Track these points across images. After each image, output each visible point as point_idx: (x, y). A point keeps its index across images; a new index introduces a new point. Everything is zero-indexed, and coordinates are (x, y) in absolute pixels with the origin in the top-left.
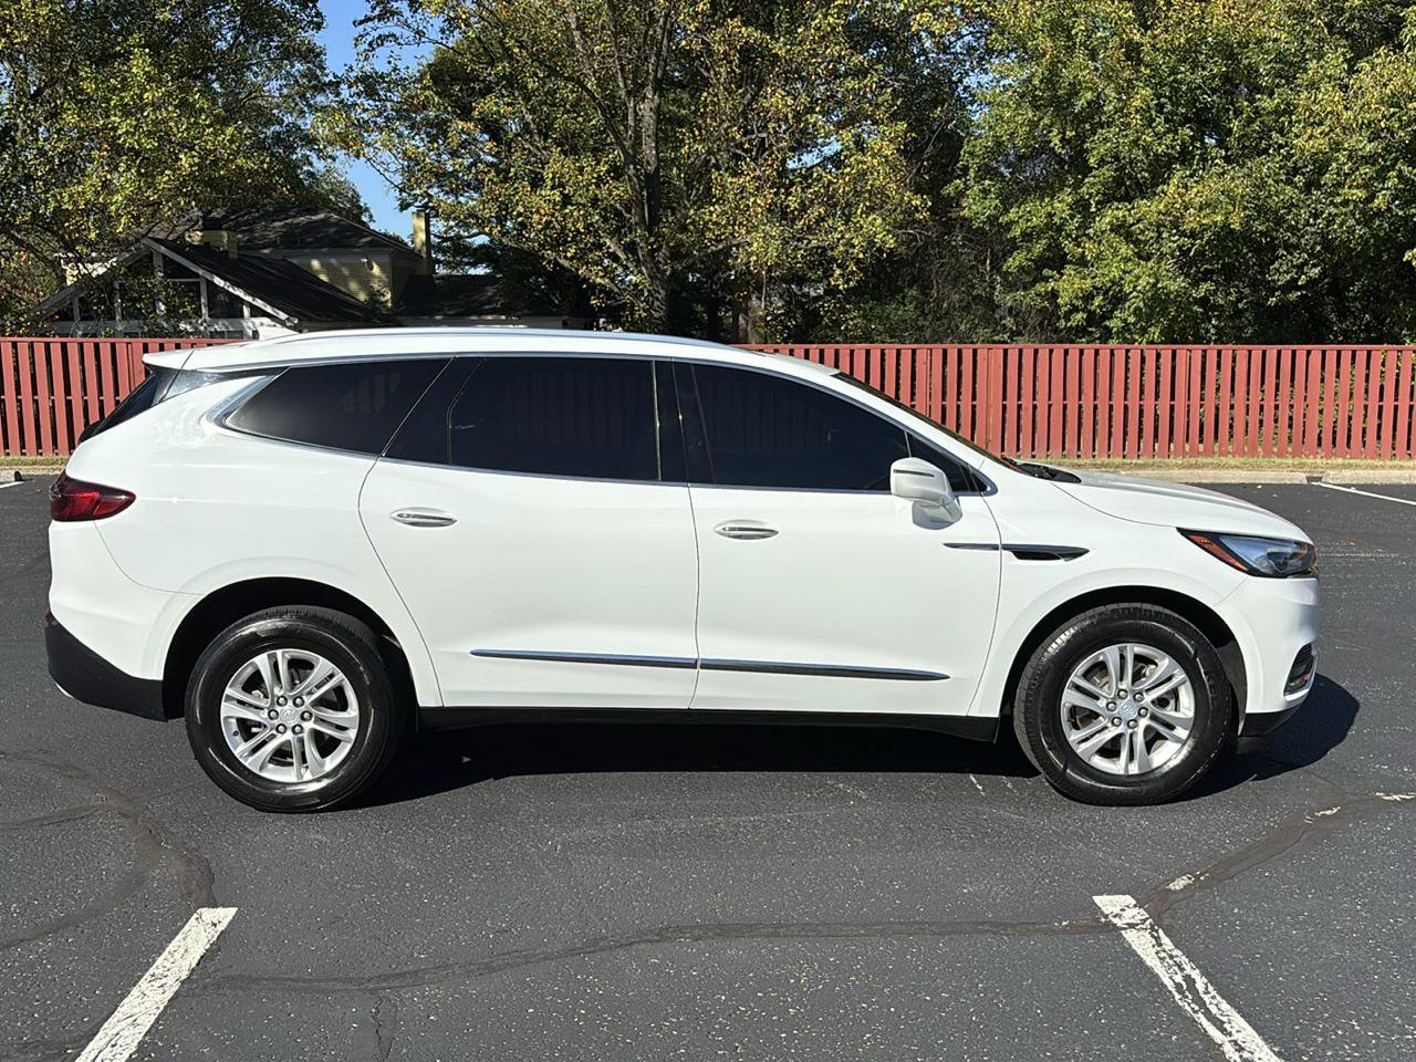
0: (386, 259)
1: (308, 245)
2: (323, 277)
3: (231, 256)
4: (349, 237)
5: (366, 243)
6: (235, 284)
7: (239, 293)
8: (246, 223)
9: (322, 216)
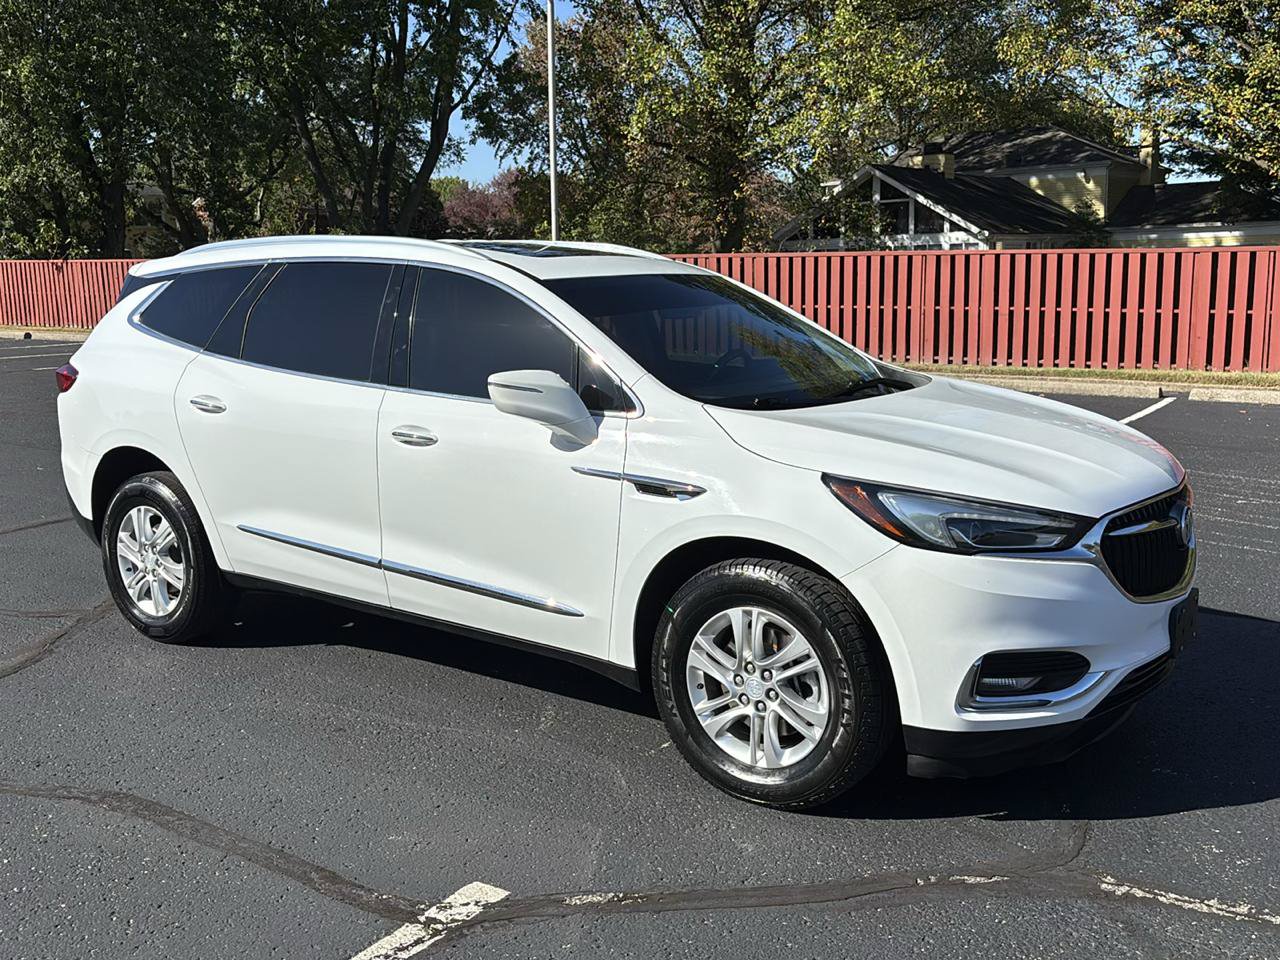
0: (1103, 172)
1: (1028, 163)
2: (1040, 192)
3: (946, 176)
4: (1069, 153)
5: (1082, 158)
6: (937, 202)
7: (940, 210)
8: (981, 146)
9: (1049, 135)
